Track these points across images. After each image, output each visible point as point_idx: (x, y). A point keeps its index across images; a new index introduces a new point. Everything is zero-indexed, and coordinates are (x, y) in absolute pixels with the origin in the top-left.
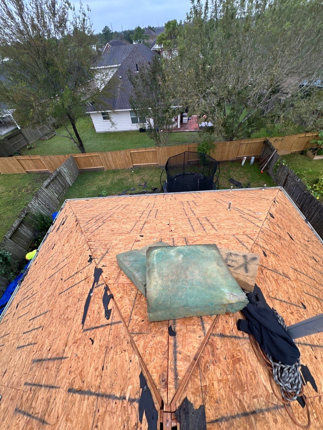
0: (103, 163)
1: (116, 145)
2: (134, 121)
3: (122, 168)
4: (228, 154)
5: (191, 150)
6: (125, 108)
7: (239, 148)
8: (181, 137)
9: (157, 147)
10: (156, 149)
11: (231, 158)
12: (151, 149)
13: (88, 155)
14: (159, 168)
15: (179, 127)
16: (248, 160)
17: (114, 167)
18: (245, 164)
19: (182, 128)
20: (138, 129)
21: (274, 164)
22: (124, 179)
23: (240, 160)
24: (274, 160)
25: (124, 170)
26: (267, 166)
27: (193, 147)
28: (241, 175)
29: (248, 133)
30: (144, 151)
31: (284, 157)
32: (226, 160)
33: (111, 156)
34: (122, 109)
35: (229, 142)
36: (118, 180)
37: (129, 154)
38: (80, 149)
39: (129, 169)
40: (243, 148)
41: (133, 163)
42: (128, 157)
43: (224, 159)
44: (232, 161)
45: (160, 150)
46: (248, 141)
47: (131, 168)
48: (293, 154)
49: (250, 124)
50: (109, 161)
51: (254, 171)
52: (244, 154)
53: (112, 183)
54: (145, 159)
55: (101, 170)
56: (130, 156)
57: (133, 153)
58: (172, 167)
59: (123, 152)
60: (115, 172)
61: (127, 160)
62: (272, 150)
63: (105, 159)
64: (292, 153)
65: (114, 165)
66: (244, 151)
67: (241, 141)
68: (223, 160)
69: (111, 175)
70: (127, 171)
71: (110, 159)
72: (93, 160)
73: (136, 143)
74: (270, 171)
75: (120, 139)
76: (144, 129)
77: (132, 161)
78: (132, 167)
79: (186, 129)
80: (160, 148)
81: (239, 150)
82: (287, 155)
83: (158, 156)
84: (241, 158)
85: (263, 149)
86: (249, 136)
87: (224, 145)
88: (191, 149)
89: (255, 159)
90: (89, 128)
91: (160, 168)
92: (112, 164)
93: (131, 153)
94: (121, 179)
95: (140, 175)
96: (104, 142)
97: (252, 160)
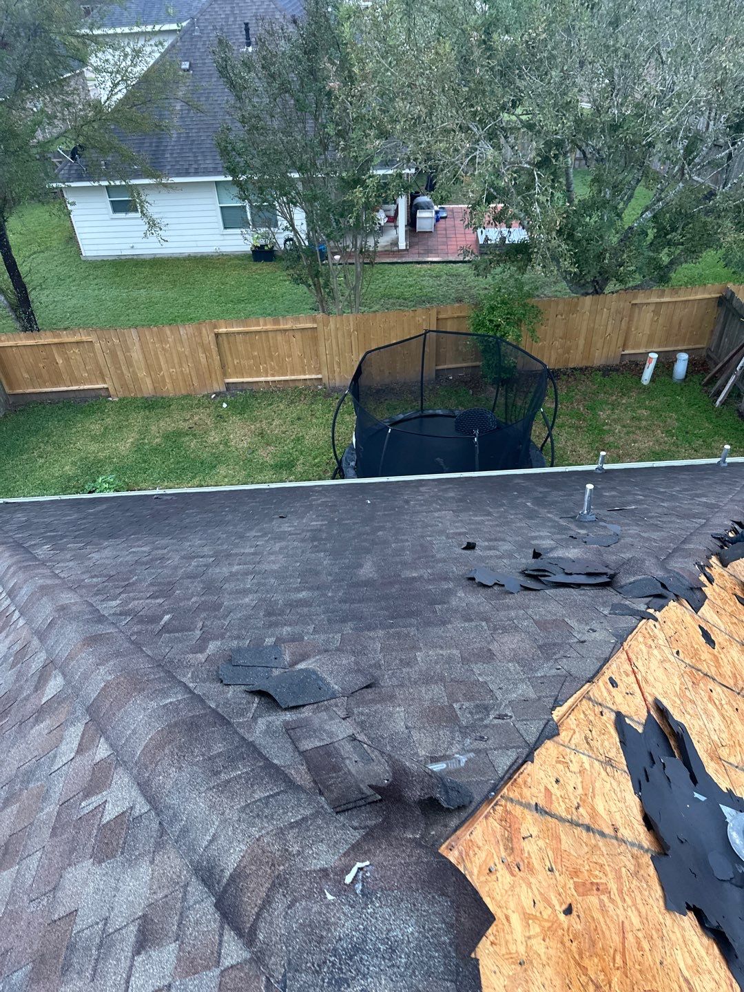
0: (105, 371)
1: (159, 307)
2: (231, 219)
3: (184, 392)
4: (589, 344)
5: (450, 326)
6: (196, 173)
7: (631, 320)
8: (410, 280)
9: (320, 315)
10: (314, 321)
11: (599, 359)
12: (297, 320)
13: (46, 339)
14: (327, 395)
15: (402, 245)
16: (665, 365)
17: (148, 388)
18: (653, 380)
19: (415, 250)
20: (247, 248)
22: (190, 432)
23: (636, 366)
25: (188, 401)
26: (734, 386)
27: (456, 316)
28: (639, 419)
29: (659, 267)
30: (269, 327)
32: (584, 364)
33: (137, 346)
34: (187, 174)
35: (588, 298)
36: (167, 437)
37: (212, 338)
38: (18, 318)
39: (208, 396)
40: (645, 322)
41: (225, 375)
42: (206, 350)
43: (576, 361)
44: (607, 370)
45: (332, 325)
46: (662, 296)
47: (218, 394)
49: (662, 232)
50: (129, 363)
51: (690, 405)
52: (650, 342)
53: (138, 447)
54: (271, 357)
55: (97, 397)
56: (213, 347)
57: (227, 334)
58: (378, 391)
59: (185, 331)
60: (154, 404)
61: (203, 360)
63: (114, 355)
65: (148, 381)
66: (647, 332)
67: (635, 297)
68: (572, 365)
69: (137, 419)
70: (198, 406)
71: (136, 354)
72: (67, 360)
73: (240, 301)
75: (174, 283)
76: (271, 251)
77: (223, 366)
78: (223, 389)
79: (428, 252)
80: (332, 320)
81: (629, 328)
83: (322, 349)
84: (639, 359)
85: (719, 328)
86: (661, 276)
87: (573, 308)
88: (449, 323)
89: (691, 363)
90: (55, 243)
91: (329, 392)
92: (142, 374)
93: (217, 335)
94: (179, 434)
95: (255, 420)
96: (114, 293)
97: (681, 367)
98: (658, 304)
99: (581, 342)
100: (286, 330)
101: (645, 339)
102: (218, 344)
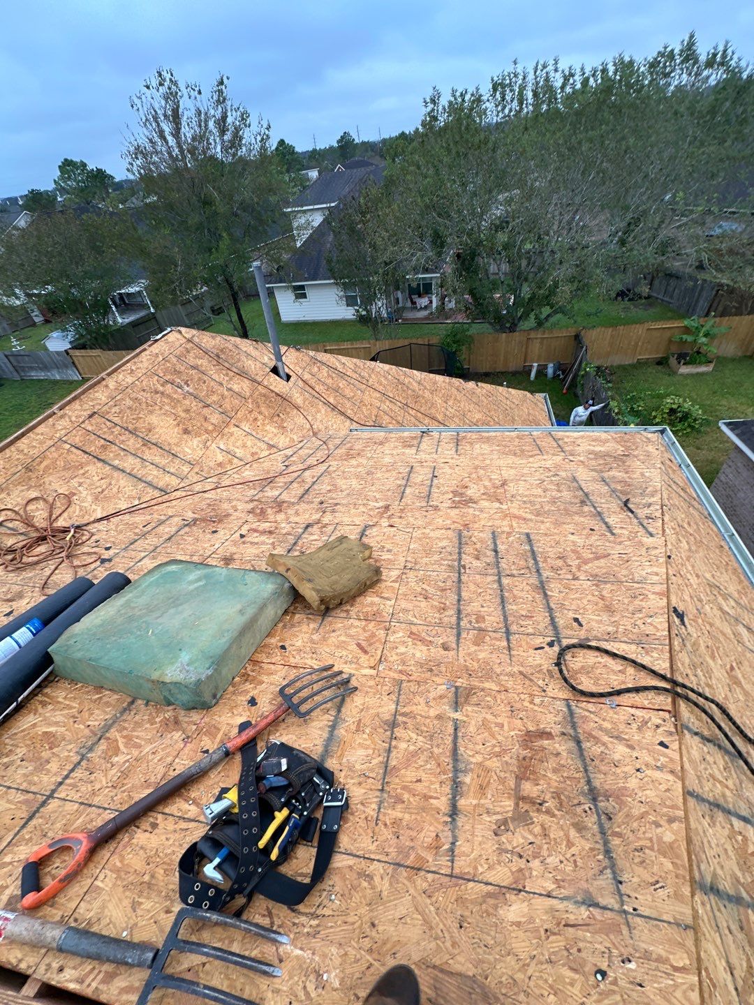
4: (506, 359)
7: (527, 348)
9: (372, 341)
10: (370, 344)
11: (512, 367)
12: (361, 343)
16: (542, 370)
18: (536, 378)
19: (441, 318)
20: (356, 317)
24: (582, 366)
30: (349, 346)
32: (504, 370)
34: (329, 279)
35: (504, 335)
40: (536, 348)
43: (499, 368)
45: (378, 346)
48: (640, 364)
52: (539, 359)
62: (582, 348)
64: (638, 362)
66: (537, 353)
67: (529, 334)
76: (368, 318)
79: (447, 318)
80: (378, 343)
81: (526, 352)
82: (629, 365)
84: (529, 368)
87: (496, 340)
97: (550, 371)
98: (543, 339)
99: (502, 358)
100: (357, 349)
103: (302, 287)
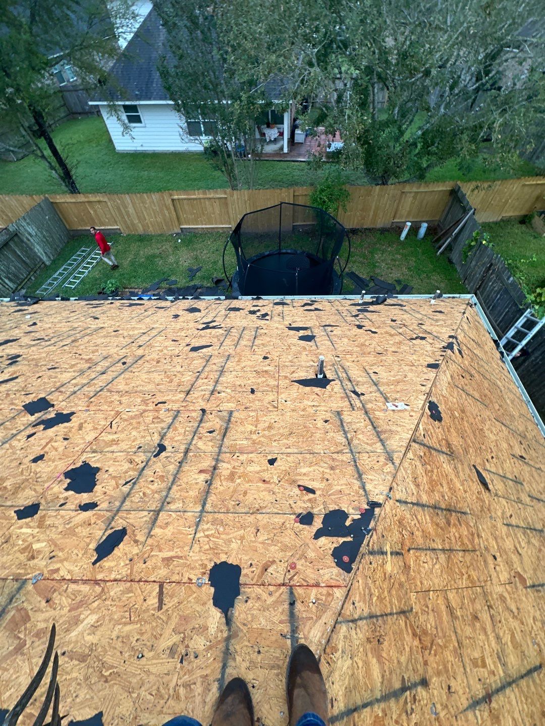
0: (116, 219)
1: (153, 182)
2: (193, 130)
3: (159, 233)
4: (375, 215)
5: (301, 201)
7: (400, 201)
8: (287, 171)
9: (229, 190)
10: (225, 193)
11: (380, 224)
12: (216, 192)
13: (81, 198)
15: (286, 150)
16: (415, 229)
17: (140, 230)
18: (406, 238)
19: (292, 154)
20: (202, 149)
21: (464, 241)
22: (160, 256)
23: (400, 230)
24: (466, 233)
25: (162, 238)
26: (449, 244)
27: (303, 195)
28: (395, 261)
29: (421, 169)
30: (201, 196)
31: (487, 227)
32: (372, 226)
33: (131, 206)
35: (378, 187)
36: (147, 258)
37: (170, 201)
38: (66, 185)
39: (172, 235)
40: (407, 203)
41: (180, 224)
42: (168, 209)
43: (368, 224)
44: (383, 231)
45: (235, 196)
46: (420, 187)
47: (177, 234)
48: (505, 222)
49: (426, 145)
50: (129, 216)
51: (423, 254)
52: (408, 215)
53: (133, 263)
54: (204, 214)
55: (115, 234)
56: (172, 207)
57: (178, 199)
59: (155, 197)
60: (143, 239)
61: (167, 215)
62: (465, 210)
63: (119, 209)
64: (502, 220)
65: (140, 225)
66: (408, 209)
67: (404, 187)
68: (365, 227)
69: (134, 247)
70: (166, 240)
71: (131, 210)
72: (95, 211)
73: (195, 180)
74: (455, 256)
75: (163, 168)
76: (215, 151)
77: (178, 218)
78: (180, 231)
79: (299, 155)
80: (235, 192)
81: (398, 206)
82: (493, 223)
83: (230, 210)
84: (401, 225)
85: (447, 208)
86: (421, 175)
87: (369, 193)
88: (299, 198)
89: (428, 228)
90: (104, 142)
92: (136, 221)
93: (173, 200)
94: (154, 256)
95: (194, 249)
96: (131, 173)
97: (423, 231)
98: (416, 193)
100: (210, 198)
101: (406, 214)
102: (174, 205)
103: (134, 108)
